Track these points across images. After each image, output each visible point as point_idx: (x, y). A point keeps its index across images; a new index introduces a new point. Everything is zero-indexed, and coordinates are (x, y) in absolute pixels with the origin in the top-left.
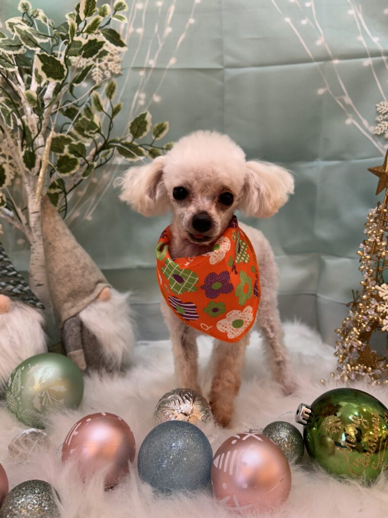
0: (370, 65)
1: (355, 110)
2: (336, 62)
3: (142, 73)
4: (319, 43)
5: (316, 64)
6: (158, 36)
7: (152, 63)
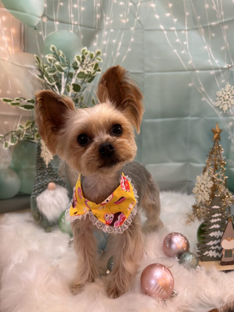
1: (206, 94)
2: (198, 72)
4: (190, 62)
5: (188, 72)
6: (113, 57)
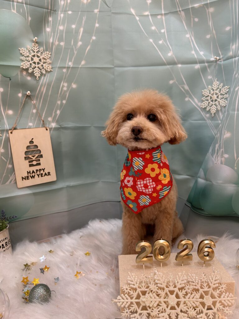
0: (198, 68)
1: (191, 93)
2: (180, 66)
3: (65, 70)
4: (169, 55)
5: (168, 67)
6: (74, 47)
7: (71, 64)
